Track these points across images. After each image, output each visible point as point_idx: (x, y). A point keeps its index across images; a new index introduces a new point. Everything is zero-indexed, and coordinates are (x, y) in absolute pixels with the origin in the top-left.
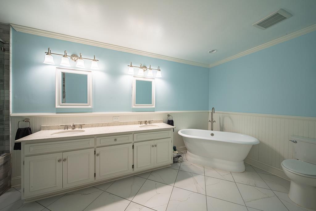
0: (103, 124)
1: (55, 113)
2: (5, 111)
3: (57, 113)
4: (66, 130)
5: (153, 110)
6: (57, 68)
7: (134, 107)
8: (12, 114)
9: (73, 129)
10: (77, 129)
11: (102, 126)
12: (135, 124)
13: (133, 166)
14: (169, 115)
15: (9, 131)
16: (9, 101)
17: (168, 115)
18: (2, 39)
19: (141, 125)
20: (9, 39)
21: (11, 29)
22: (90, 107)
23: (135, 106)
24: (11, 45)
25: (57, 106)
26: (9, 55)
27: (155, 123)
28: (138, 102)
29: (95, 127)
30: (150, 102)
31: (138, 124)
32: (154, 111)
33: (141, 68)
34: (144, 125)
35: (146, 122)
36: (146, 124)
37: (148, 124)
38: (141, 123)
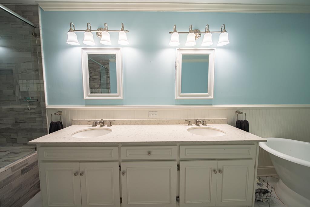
0: (136, 121)
1: (84, 106)
2: (42, 103)
3: (87, 105)
4: (95, 127)
5: (209, 102)
6: (82, 49)
7: (179, 98)
8: (48, 106)
9: (101, 126)
10: (106, 127)
11: (135, 124)
12: (179, 124)
13: (178, 197)
14: (238, 112)
15: (46, 123)
16: (44, 92)
17: (236, 112)
18: (33, 23)
19: (190, 127)
20: (39, 23)
21: (39, 9)
22: (120, 98)
23: (181, 96)
24: (41, 28)
25: (86, 97)
26: (40, 41)
27: (212, 123)
28: (185, 89)
29: (127, 125)
30: (204, 89)
31: (185, 123)
32: (211, 105)
33: (191, 31)
34: (194, 126)
35: (197, 122)
36: (198, 125)
37: (201, 125)
38: (189, 123)
